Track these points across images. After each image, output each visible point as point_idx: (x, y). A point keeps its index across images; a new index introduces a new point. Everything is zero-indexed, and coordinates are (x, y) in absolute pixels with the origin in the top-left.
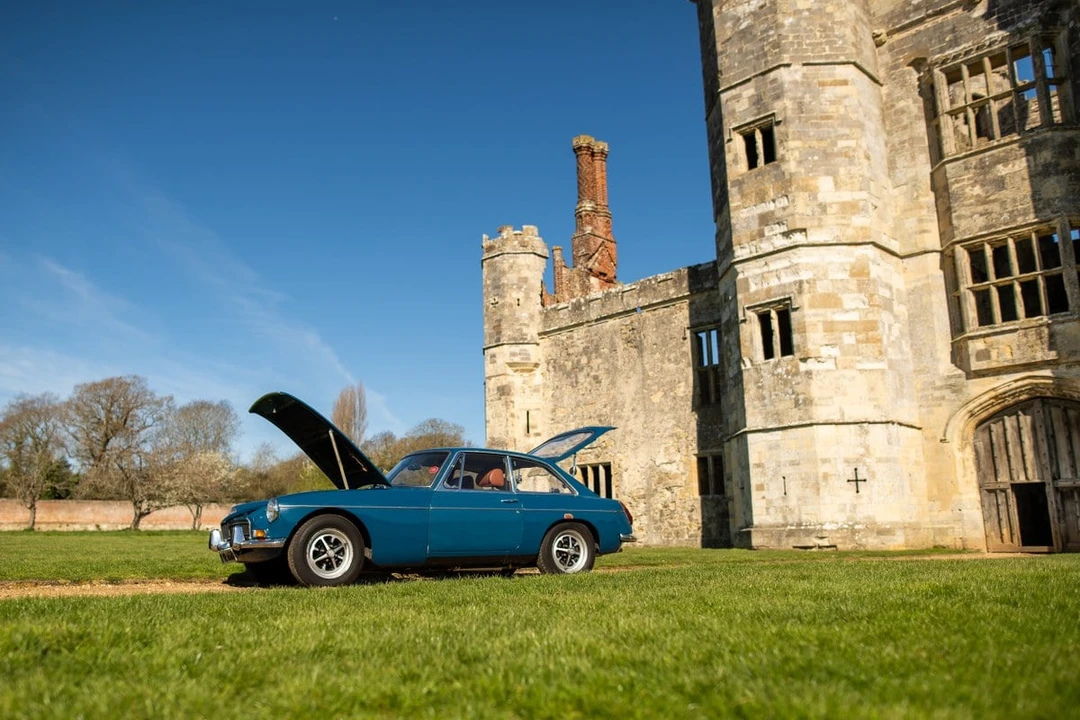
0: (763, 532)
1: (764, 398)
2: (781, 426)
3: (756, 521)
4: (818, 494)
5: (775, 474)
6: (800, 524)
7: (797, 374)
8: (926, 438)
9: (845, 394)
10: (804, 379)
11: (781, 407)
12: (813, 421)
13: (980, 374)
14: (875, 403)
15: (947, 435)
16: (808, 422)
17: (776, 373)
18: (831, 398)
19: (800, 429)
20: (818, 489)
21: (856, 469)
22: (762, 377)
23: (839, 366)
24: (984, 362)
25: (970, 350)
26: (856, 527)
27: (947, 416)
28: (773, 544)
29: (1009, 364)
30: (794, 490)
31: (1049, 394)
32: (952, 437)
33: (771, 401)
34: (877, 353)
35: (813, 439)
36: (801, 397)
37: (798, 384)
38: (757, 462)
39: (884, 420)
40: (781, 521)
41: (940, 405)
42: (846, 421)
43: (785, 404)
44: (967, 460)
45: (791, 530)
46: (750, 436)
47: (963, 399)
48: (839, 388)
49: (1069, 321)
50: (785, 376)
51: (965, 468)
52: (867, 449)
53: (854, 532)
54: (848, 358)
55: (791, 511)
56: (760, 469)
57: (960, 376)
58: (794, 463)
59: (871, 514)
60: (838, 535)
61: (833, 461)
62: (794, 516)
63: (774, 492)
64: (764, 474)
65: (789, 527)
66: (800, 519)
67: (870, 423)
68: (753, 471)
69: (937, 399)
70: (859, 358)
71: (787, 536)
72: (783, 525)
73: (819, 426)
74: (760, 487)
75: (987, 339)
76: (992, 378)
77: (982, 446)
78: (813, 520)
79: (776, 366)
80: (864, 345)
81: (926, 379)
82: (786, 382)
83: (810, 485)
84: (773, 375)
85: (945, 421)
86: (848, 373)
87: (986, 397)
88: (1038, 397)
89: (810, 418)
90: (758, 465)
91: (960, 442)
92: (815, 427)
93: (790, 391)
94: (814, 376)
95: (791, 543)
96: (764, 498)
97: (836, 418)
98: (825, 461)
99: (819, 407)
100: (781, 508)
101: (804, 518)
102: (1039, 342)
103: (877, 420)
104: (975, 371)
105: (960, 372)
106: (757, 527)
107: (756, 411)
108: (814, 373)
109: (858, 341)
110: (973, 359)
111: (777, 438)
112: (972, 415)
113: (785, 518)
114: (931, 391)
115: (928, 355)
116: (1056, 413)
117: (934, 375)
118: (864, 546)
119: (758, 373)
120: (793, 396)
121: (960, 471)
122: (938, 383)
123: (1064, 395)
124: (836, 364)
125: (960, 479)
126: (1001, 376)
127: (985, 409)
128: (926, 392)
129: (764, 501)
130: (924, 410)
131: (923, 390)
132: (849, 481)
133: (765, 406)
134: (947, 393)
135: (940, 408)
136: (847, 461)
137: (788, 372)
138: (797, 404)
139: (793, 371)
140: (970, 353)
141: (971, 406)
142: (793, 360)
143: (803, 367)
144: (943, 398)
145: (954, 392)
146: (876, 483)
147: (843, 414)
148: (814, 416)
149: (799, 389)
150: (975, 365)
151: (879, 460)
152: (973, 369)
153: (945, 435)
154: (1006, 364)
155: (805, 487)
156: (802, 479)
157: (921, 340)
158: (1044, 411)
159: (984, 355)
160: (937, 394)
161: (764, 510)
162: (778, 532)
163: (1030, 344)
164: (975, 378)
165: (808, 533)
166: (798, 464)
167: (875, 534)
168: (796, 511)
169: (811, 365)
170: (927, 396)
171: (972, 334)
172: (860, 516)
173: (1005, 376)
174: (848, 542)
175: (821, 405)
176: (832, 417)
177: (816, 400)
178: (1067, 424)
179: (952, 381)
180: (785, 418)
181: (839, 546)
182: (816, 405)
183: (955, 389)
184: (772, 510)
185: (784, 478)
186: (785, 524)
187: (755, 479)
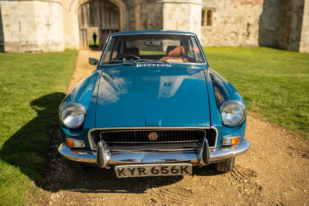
0: (10, 45)
3: (6, 40)
4: (35, 30)
5: (15, 20)
6: (28, 42)
8: (63, 9)
19: (27, 1)
20: (35, 28)
21: (48, 20)
26: (49, 43)
27: (71, 2)
28: (15, 50)
30: (24, 27)
32: (72, 10)
35: (33, 6)
38: (6, 14)
39: (57, 1)
40: (18, 40)
45: (24, 45)
52: (52, 12)
55: (23, 37)
56: (7, 18)
58: (24, 16)
60: (43, 46)
61: (40, 16)
63: (15, 28)
64: (9, 20)
65: (22, 43)
66: (27, 40)
67: (53, 2)
68: (4, 18)
71: (22, 47)
74: (8, 26)
77: (80, 14)
78: (33, 40)
83: (31, 26)
90: (6, 16)
92: (34, 1)
95: (24, 50)
96: (9, 30)
98: (38, 16)
100: (19, 35)
101: (29, 39)
106: (7, 43)
111: (15, 4)
112: (79, 2)
113: (20, 39)
118: (51, 50)
121: (74, 22)
129: (10, 32)
132: (46, 25)
146: (54, 26)
155: (29, 26)
156: (28, 23)
161: (10, 36)
162: (18, 45)
165: (32, 45)
166: (26, 17)
168: (26, 37)
172: (50, 38)
174: (46, 49)
181: (44, 51)
184: (14, 36)
185: (19, 22)
186: (20, 42)
187: (5, 22)
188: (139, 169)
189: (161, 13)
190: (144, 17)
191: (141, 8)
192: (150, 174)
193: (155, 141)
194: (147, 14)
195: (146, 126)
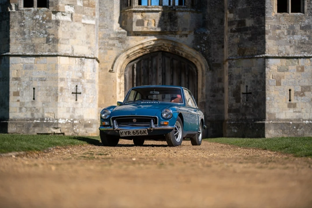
0: (16, 124)
1: (24, 34)
2: (36, 54)
3: (11, 116)
4: (57, 100)
5: (28, 85)
6: (43, 119)
7: (50, 21)
8: (101, 69)
9: (75, 38)
10: (54, 25)
11: (36, 41)
12: (59, 54)
13: (137, 34)
14: (89, 45)
15: (114, 68)
16: (55, 54)
17: (34, 18)
18: (68, 39)
19: (48, 58)
20: (57, 97)
21: (77, 86)
22: (24, 19)
23: (73, 19)
24: (140, 27)
25: (134, 18)
26: (75, 122)
27: (115, 57)
28: (24, 131)
29: (153, 31)
30: (40, 97)
31: (168, 50)
32: (116, 70)
33: (29, 36)
34: (92, 14)
35: (57, 65)
36: (51, 37)
37: (50, 27)
38: (16, 76)
39: (93, 57)
40: (29, 116)
41: (112, 49)
42: (75, 55)
43: (40, 40)
44: (122, 83)
45: (37, 123)
46: (11, 59)
47: (125, 47)
48: (72, 34)
49: (186, 11)
50: (41, 21)
51: (120, 88)
52: (83, 73)
53: (73, 125)
54: (79, 15)
55: (37, 111)
56: (17, 82)
57: (124, 33)
58: (42, 79)
59: (82, 114)
60: (66, 127)
61: (66, 80)
62: (39, 114)
63: (26, 98)
64: (20, 85)
65: (35, 121)
66: (43, 116)
67: (86, 58)
68: (12, 83)
69: (111, 45)
70: (84, 16)
71: (33, 127)
72: (31, 120)
73: (61, 58)
74: (17, 94)
75: (143, 14)
76: (142, 37)
77: (128, 76)
78: (52, 117)
79: (35, 13)
80: (87, 8)
81: (105, 32)
82: (41, 25)
83: (52, 94)
84: (33, 19)
85: (114, 59)
86: (78, 25)
87: (137, 48)
88: (161, 51)
89: (56, 51)
90: (16, 79)
91: (119, 72)
92: (59, 57)
93: (44, 32)
94: (60, 24)
95: (37, 130)
96: (18, 101)
97: (69, 53)
98: (62, 80)
99: (61, 45)
100: (31, 108)
101: (46, 115)
102: (169, 20)
103: (90, 56)
104: (134, 32)
105: (123, 31)
106: (12, 120)
107: (18, 42)
108: (61, 22)
109: (84, 5)
110: (134, 24)
111: (30, 61)
112: (128, 57)
113: (32, 114)
114: (107, 40)
115: (108, 17)
116: (167, 61)
117: (110, 30)
118: (78, 134)
119: (22, 16)
120: (46, 36)
121: (118, 90)
122: (112, 36)
123: (175, 52)
124: (72, 18)
125: (117, 95)
126: (146, 37)
127: (135, 54)
128: (104, 40)
129: (19, 103)
130: (102, 51)
131: (103, 38)
132: (73, 93)
133: (25, 39)
134: (116, 42)
135: (111, 51)
136: (73, 81)
137: (43, 19)
138: (48, 41)
139: (47, 18)
140: (133, 20)
141: (129, 52)
142: (47, 11)
143: (53, 17)
144: (114, 45)
145: (120, 42)
146: (86, 96)
147: (73, 51)
148: (59, 50)
149: (51, 31)
150: (136, 28)
151: (88, 81)
152: (134, 30)
153: (112, 68)
154: (152, 30)
155: (48, 95)
156: (47, 90)
157: (105, 7)
158: (162, 59)
159: (140, 23)
160: (111, 42)
161: (18, 109)
162: (27, 124)
163: (165, 21)
164: (133, 35)
165: (48, 125)
166: (45, 80)
167: (83, 127)
168: (41, 111)
169: (59, 17)
170: (104, 43)
171: (136, 9)
172: (76, 115)
173: (149, 37)
174: (70, 131)
175: (63, 44)
176: (68, 52)
177: (60, 40)
178: (172, 68)
179: (120, 36)
180: (38, 49)
181: (66, 134)
182: (60, 43)
183: (121, 41)
184: (24, 109)
185: (34, 89)
186: (32, 119)
187: (13, 88)
188: (128, 132)
189: (263, 74)
190: (235, 82)
191: (230, 67)
192: (132, 135)
193: (135, 122)
194: (240, 76)
195: (131, 115)
